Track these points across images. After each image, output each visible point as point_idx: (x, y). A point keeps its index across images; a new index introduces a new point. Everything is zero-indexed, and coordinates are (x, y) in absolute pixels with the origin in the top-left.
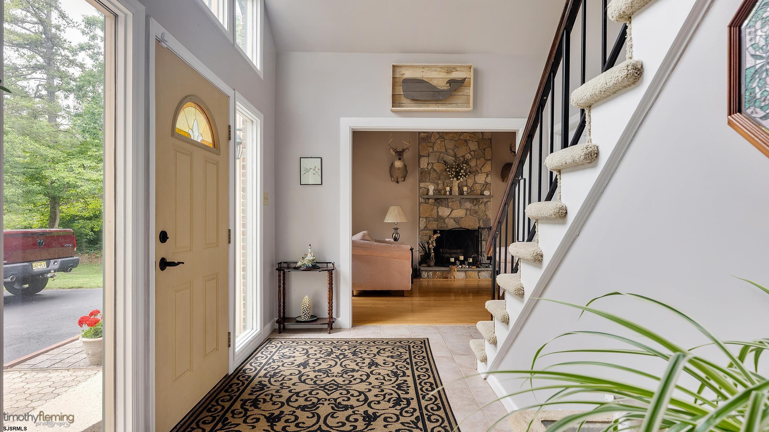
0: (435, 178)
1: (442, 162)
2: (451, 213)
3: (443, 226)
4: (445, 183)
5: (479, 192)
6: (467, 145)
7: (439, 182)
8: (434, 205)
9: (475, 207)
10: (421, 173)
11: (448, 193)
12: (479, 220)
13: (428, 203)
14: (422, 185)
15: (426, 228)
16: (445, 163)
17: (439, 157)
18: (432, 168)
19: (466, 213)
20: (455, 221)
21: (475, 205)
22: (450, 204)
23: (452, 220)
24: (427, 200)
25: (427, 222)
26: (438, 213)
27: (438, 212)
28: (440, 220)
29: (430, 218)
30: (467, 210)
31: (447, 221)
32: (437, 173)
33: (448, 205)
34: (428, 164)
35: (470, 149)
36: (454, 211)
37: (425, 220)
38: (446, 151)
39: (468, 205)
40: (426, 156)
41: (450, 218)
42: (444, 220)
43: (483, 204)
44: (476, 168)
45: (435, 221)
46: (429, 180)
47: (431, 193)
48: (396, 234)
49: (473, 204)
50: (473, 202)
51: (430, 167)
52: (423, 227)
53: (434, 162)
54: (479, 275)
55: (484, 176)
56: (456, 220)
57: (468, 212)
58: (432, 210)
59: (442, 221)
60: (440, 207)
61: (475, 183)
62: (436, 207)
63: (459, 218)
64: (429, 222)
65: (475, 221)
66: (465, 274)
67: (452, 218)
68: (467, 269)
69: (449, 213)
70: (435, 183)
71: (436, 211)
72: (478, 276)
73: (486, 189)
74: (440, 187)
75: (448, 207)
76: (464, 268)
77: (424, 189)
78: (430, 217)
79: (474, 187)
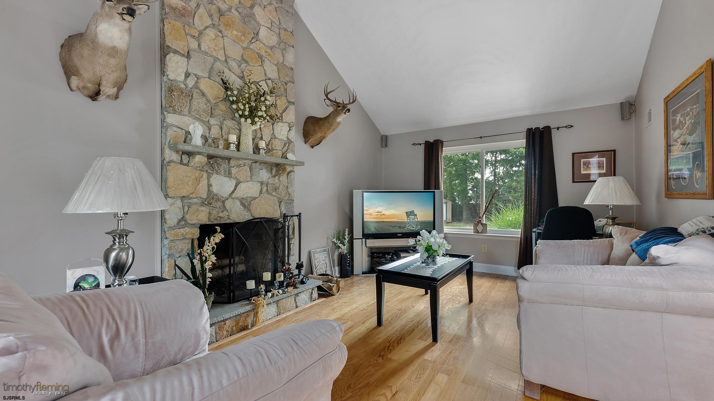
0: (204, 111)
1: (219, 80)
2: (235, 189)
3: (221, 215)
4: (224, 127)
5: (280, 153)
6: (262, 65)
7: (213, 121)
8: (201, 170)
9: (274, 180)
10: (171, 90)
11: (233, 147)
12: (280, 202)
13: (187, 165)
14: (171, 118)
15: (182, 221)
16: (226, 86)
17: (212, 68)
18: (196, 86)
19: (261, 189)
20: (243, 204)
21: (274, 176)
22: (234, 171)
23: (238, 203)
24: (184, 157)
25: (186, 209)
26: (211, 189)
27: (209, 185)
28: (214, 204)
29: (191, 198)
30: (262, 183)
31: (228, 204)
32: (209, 101)
33: (230, 173)
34: (187, 75)
35: (265, 74)
36: (242, 186)
37: (179, 203)
38: (226, 60)
39: (264, 175)
40: (183, 55)
41: (235, 198)
42: (223, 202)
43: (285, 175)
44: (276, 111)
45: (203, 204)
46: (189, 112)
47: (197, 140)
48: (122, 250)
49: (271, 173)
50: (271, 170)
51: (191, 83)
52: (175, 221)
53: (200, 74)
54: (297, 300)
55: (286, 128)
56: (246, 203)
57: (265, 189)
58: (198, 180)
59: (219, 204)
60: (215, 176)
61: (274, 136)
62: (205, 175)
63: (249, 199)
64: (189, 207)
65: (275, 205)
66: (277, 306)
67: (237, 198)
68: (280, 297)
69: (232, 189)
70: (202, 121)
71: (206, 182)
72: (296, 302)
73: (289, 151)
74: (215, 132)
75: (229, 175)
76: (277, 295)
77: (179, 130)
78: (194, 196)
79: (272, 144)
